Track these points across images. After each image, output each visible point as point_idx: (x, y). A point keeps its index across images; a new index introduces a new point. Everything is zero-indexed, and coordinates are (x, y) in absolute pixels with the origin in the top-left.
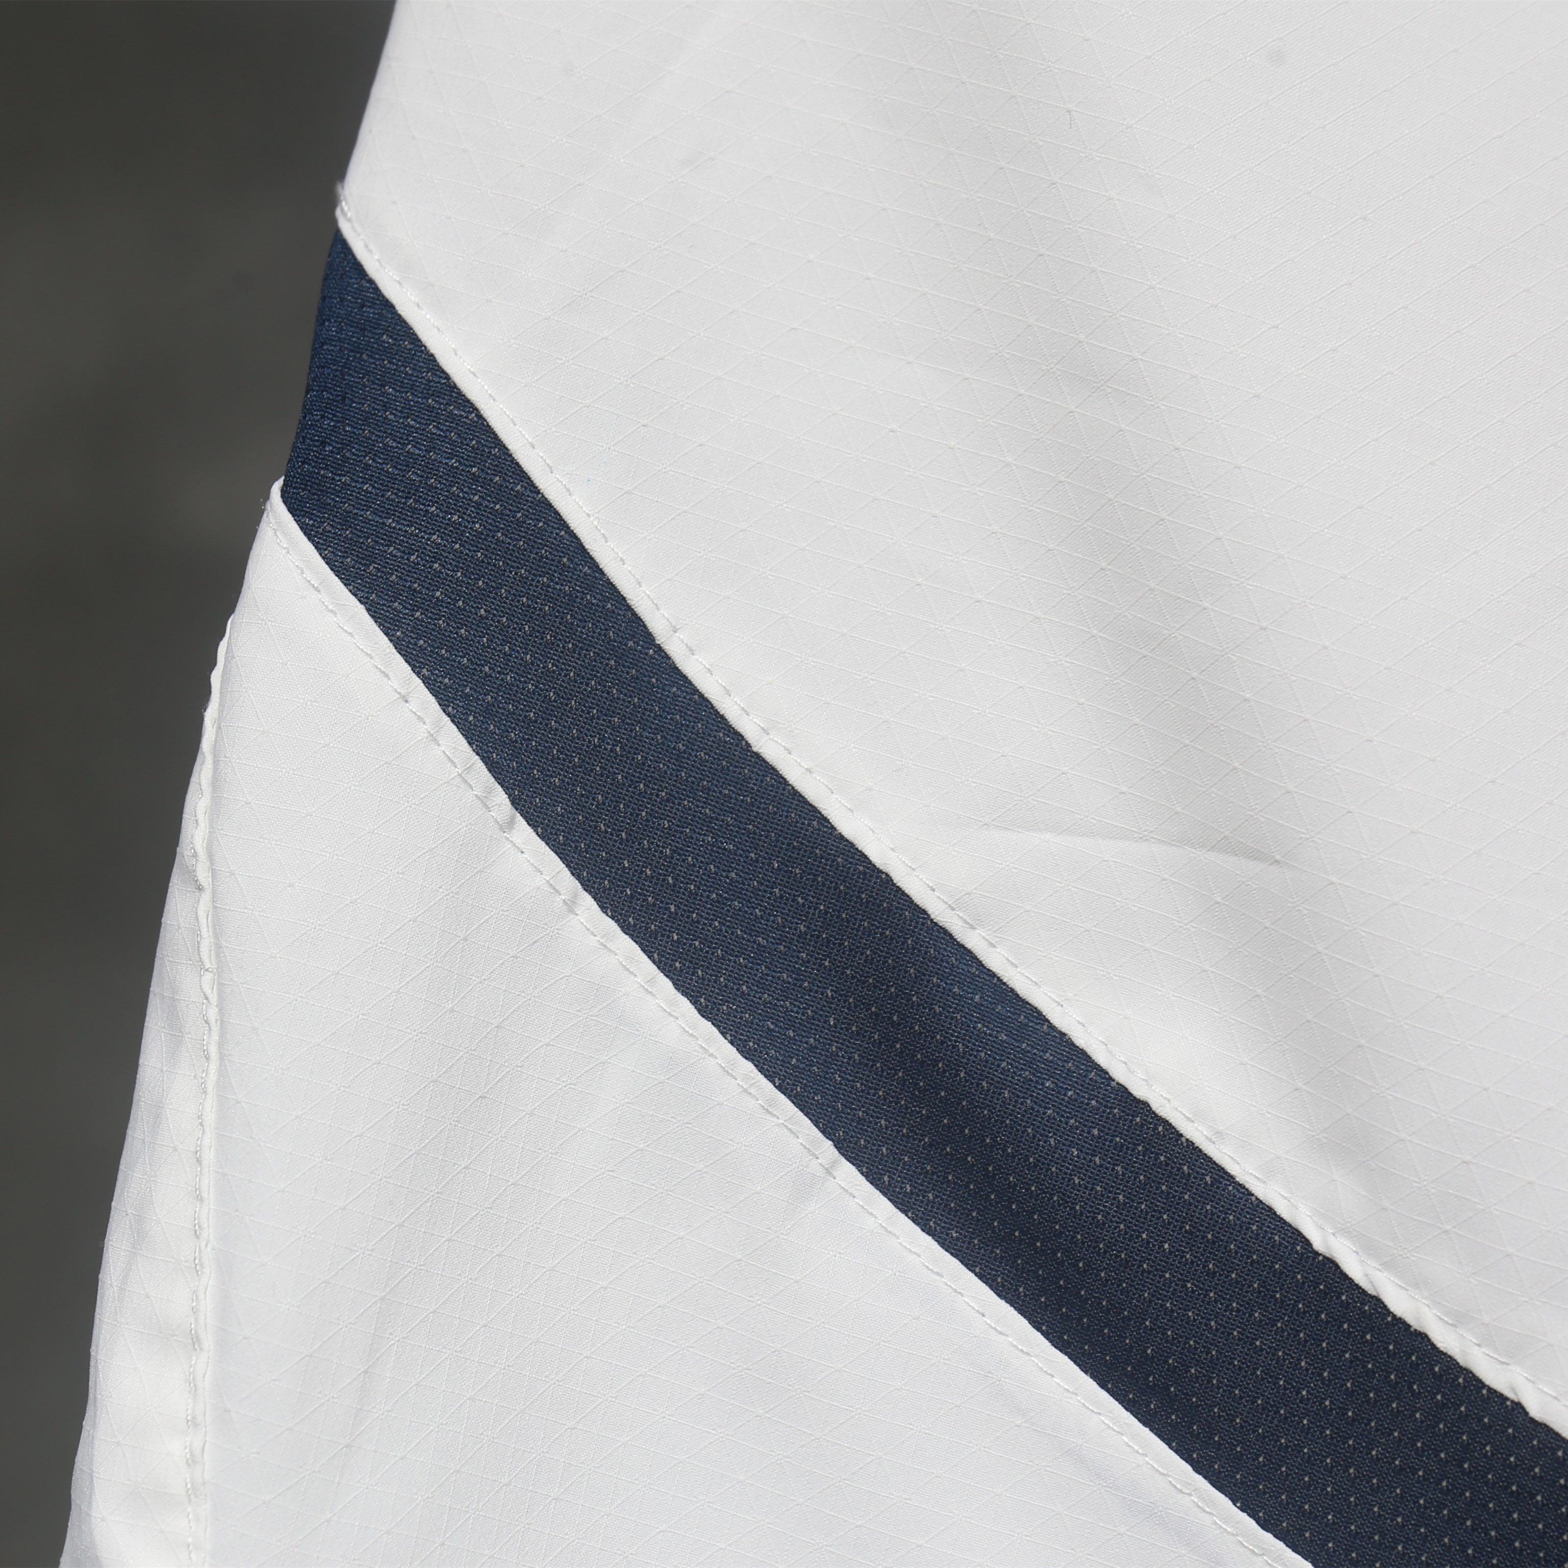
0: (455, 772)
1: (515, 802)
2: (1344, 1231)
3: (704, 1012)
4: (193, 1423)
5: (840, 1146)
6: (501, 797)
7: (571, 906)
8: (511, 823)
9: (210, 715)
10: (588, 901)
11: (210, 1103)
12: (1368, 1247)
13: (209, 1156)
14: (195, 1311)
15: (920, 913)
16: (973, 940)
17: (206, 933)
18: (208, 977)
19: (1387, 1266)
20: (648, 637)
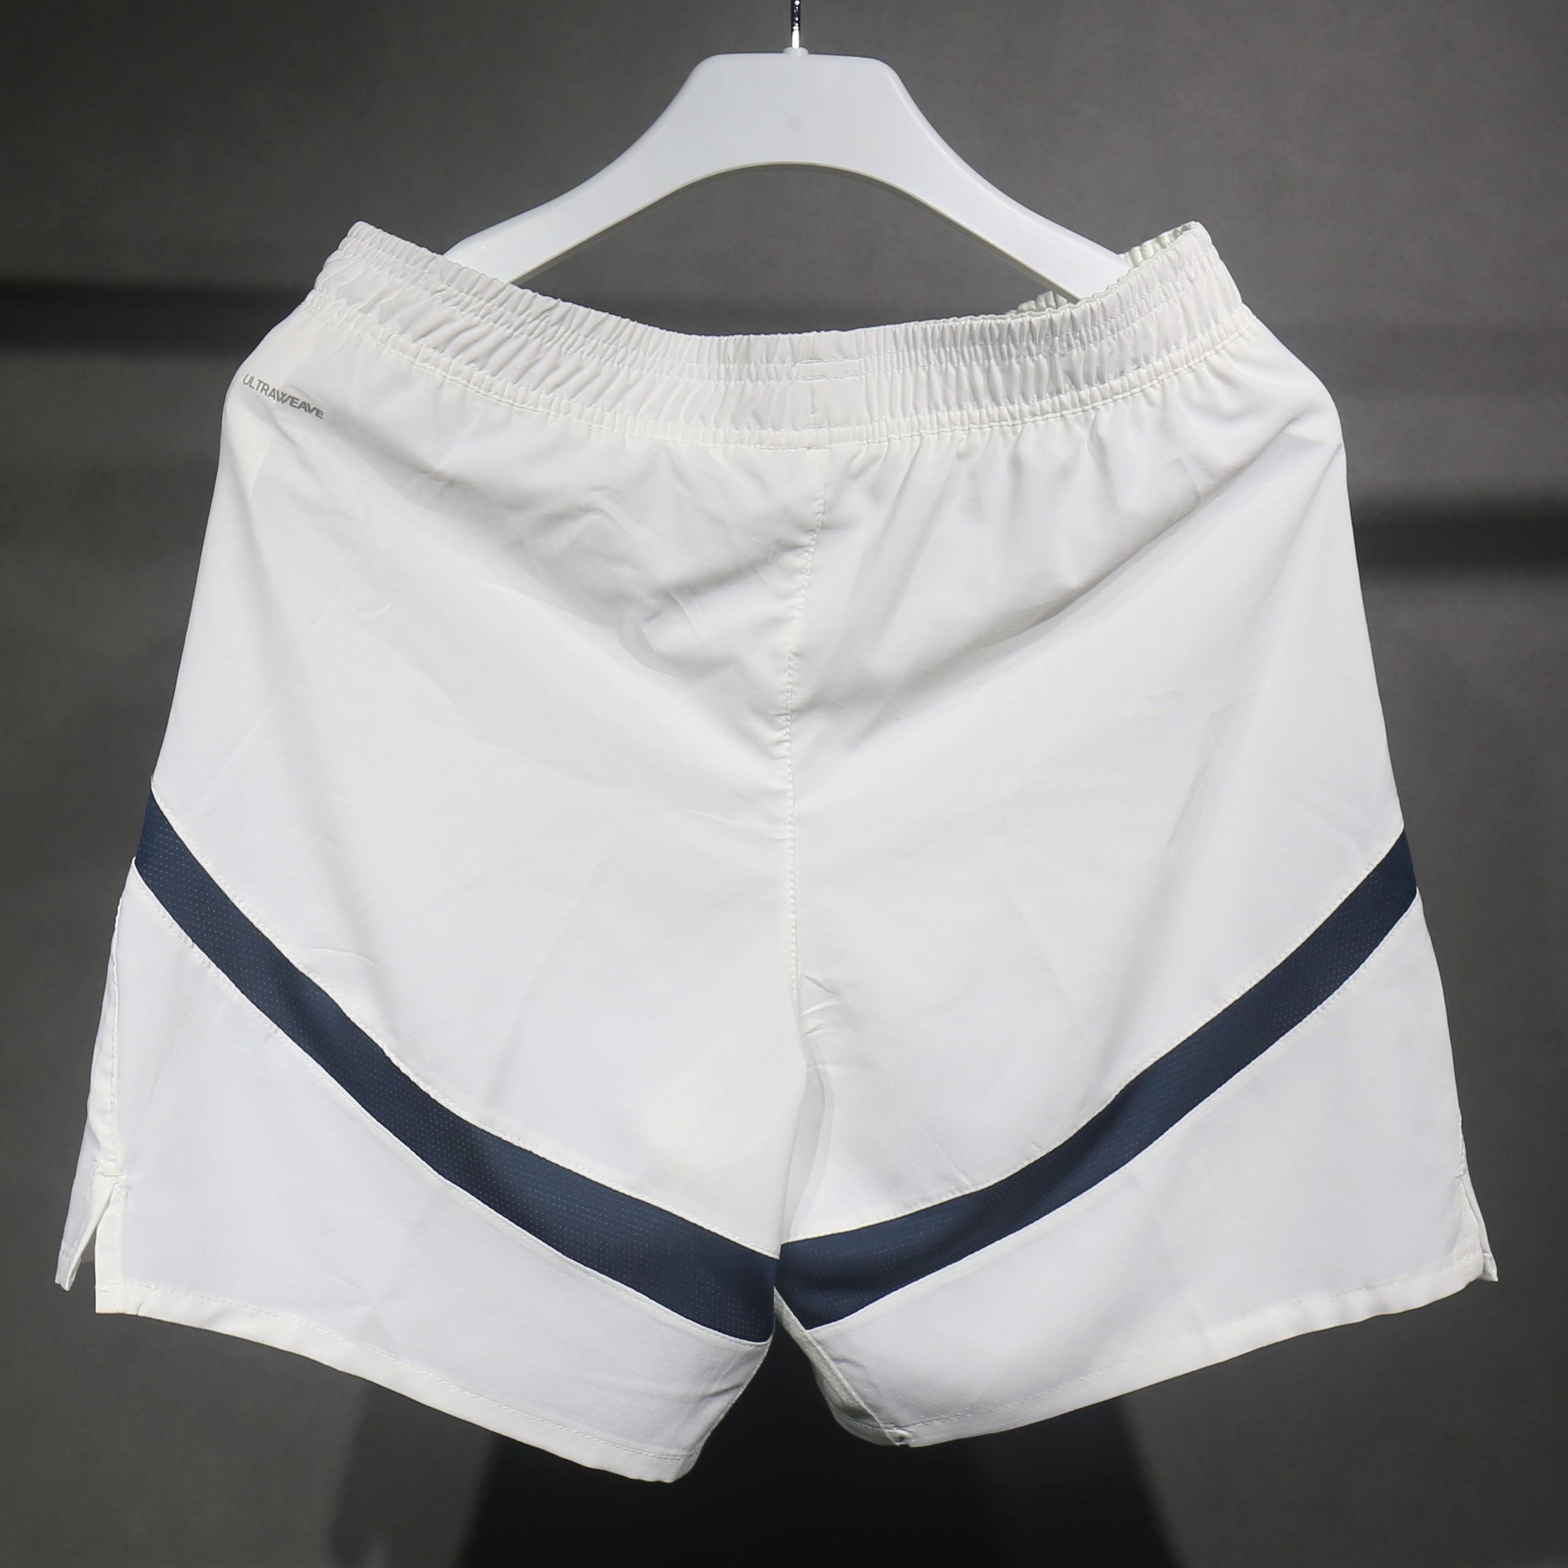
0: (177, 935)
1: (193, 941)
2: (392, 1052)
3: (243, 992)
4: (112, 1094)
5: (279, 1026)
6: (190, 940)
7: (209, 966)
8: (193, 946)
9: (117, 918)
10: (213, 965)
11: (116, 1017)
12: (398, 1057)
13: (116, 1030)
14: (112, 1068)
15: (297, 969)
16: (311, 976)
17: (115, 974)
18: (116, 986)
19: (401, 1061)
20: (228, 899)
